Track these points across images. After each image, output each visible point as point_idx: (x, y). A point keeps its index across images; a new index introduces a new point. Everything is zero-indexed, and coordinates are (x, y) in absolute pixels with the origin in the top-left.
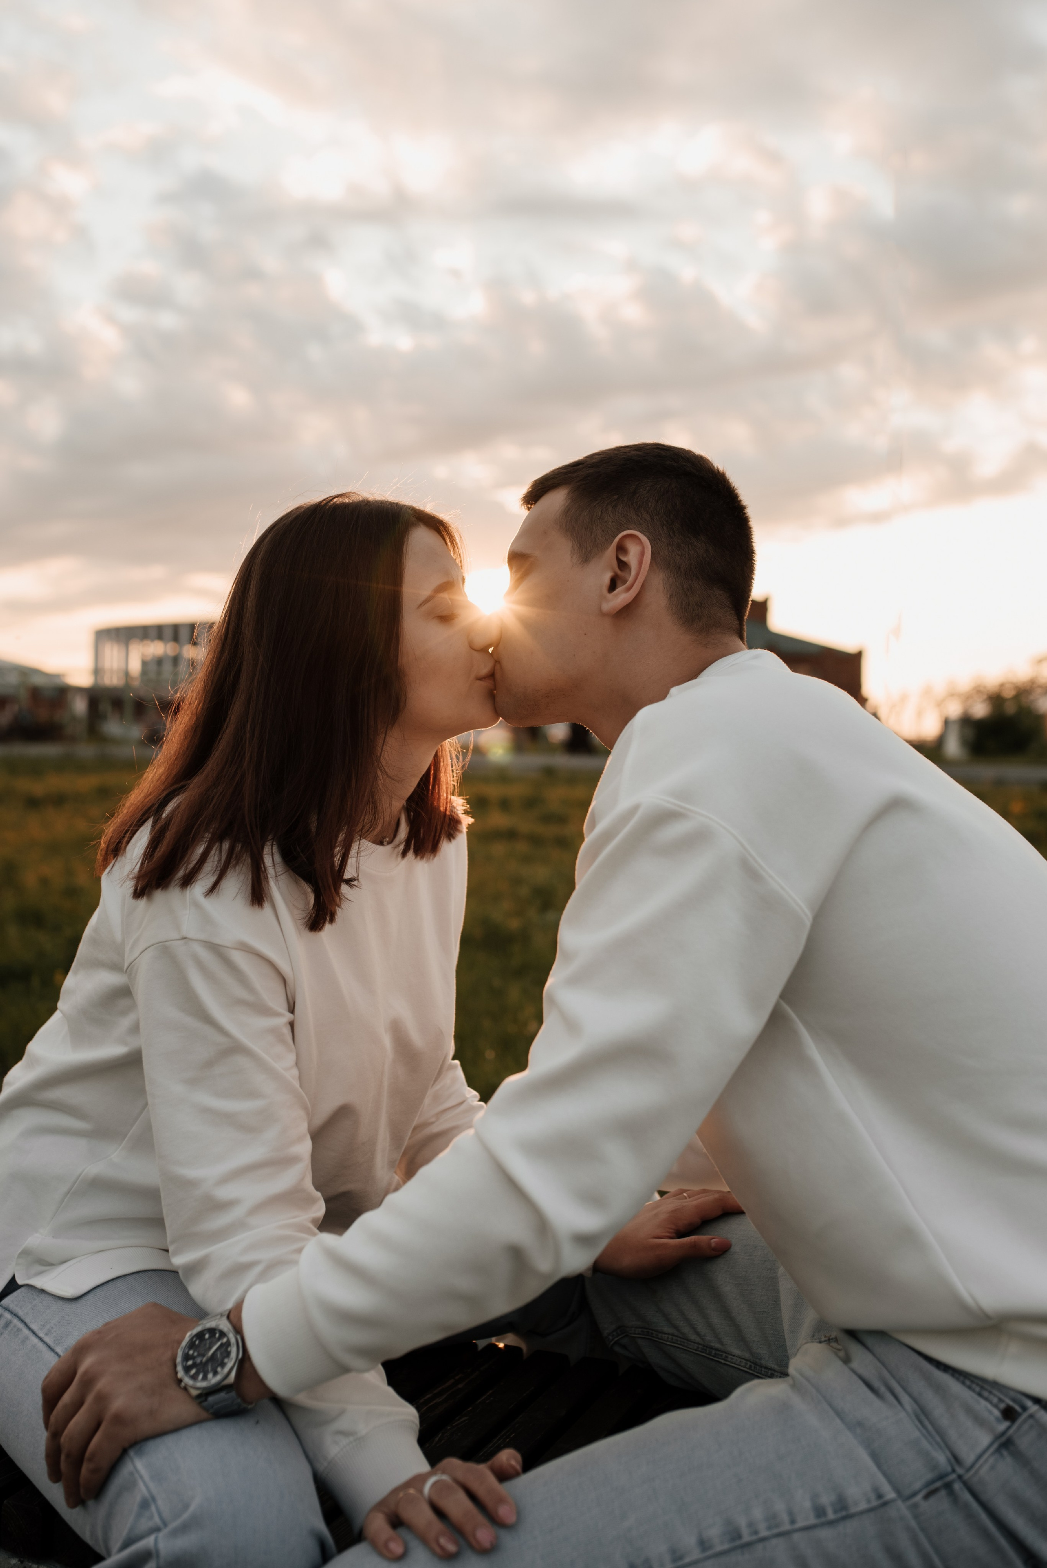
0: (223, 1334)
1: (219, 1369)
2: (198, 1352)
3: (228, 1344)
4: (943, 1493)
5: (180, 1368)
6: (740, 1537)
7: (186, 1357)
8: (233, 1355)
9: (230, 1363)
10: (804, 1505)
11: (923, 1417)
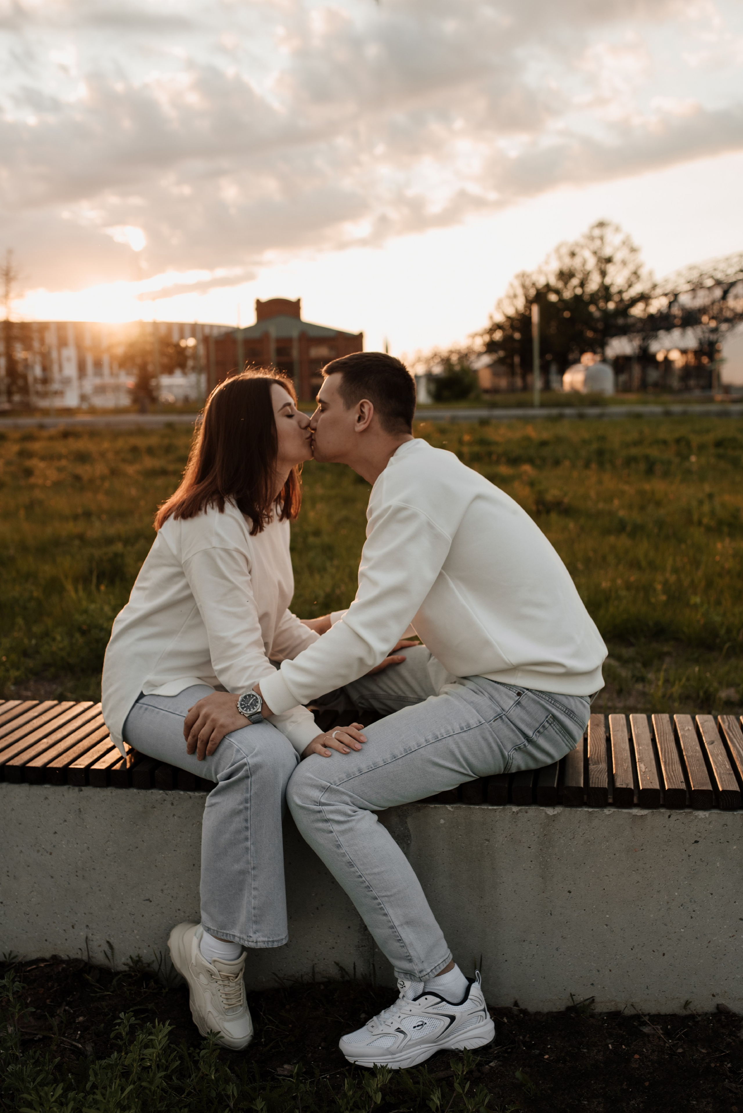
0: (254, 696)
1: (255, 707)
2: (246, 702)
3: (256, 698)
4: (499, 719)
5: (240, 708)
7: (241, 705)
8: (259, 702)
9: (259, 705)
11: (492, 699)
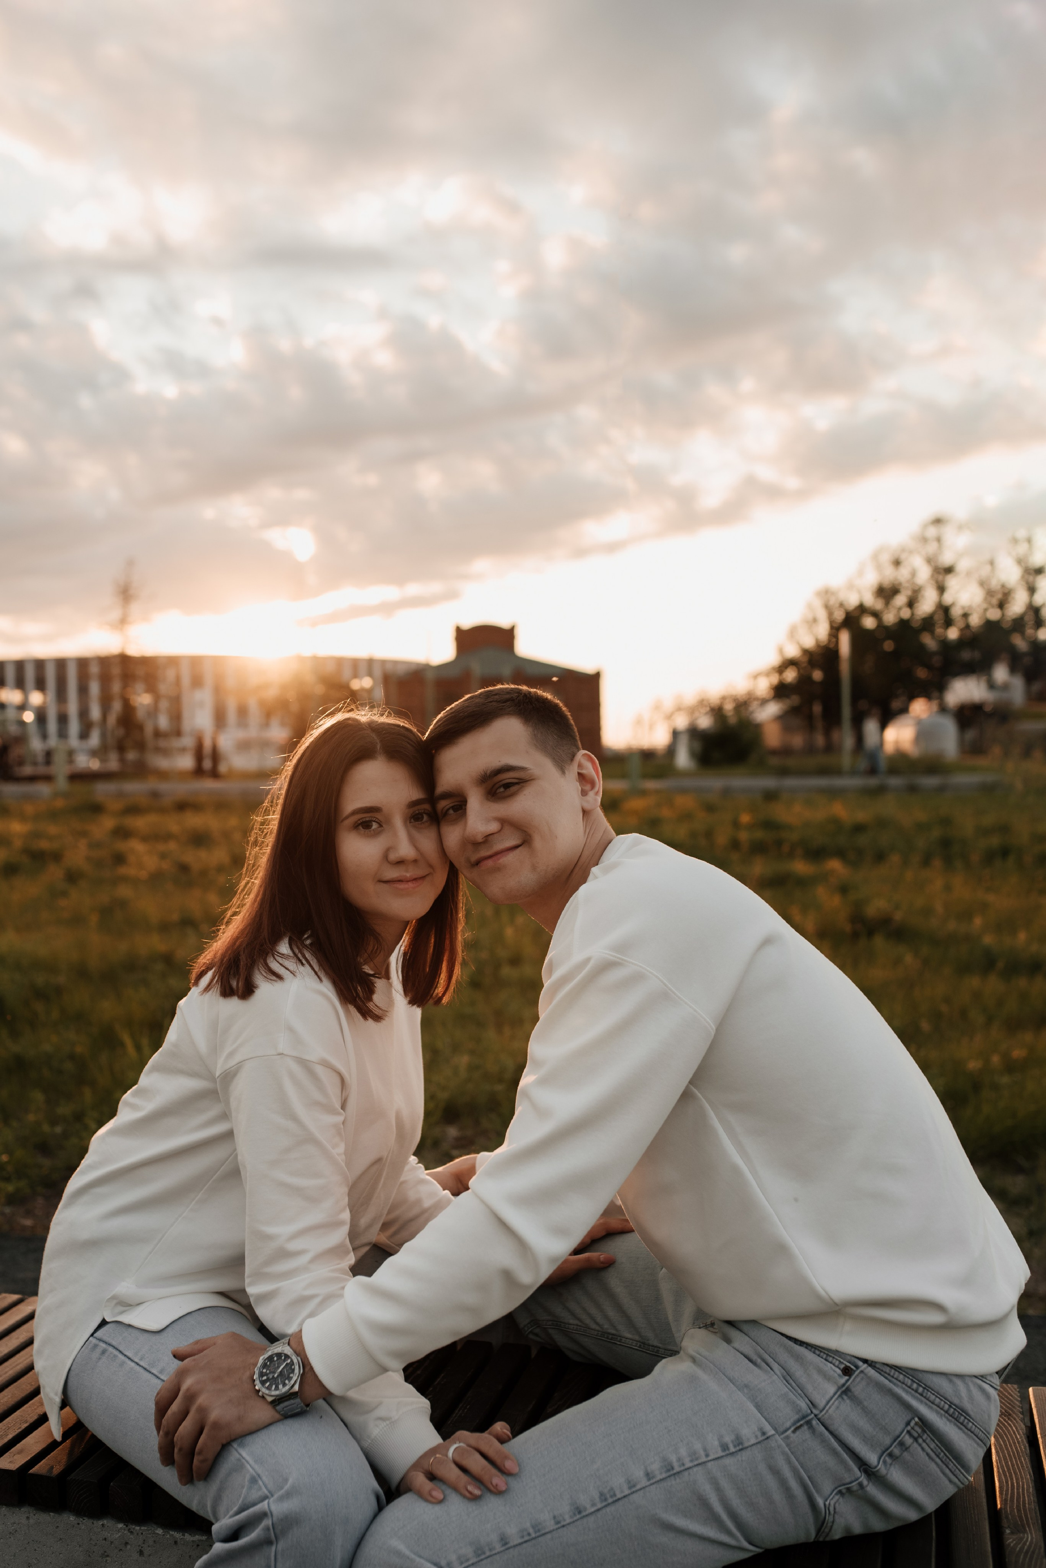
0: (287, 1357)
1: (287, 1382)
2: (270, 1370)
3: (292, 1363)
4: (805, 1427)
5: (257, 1382)
6: (673, 1468)
7: (261, 1374)
8: (297, 1371)
9: (295, 1377)
10: (714, 1443)
11: (788, 1378)
